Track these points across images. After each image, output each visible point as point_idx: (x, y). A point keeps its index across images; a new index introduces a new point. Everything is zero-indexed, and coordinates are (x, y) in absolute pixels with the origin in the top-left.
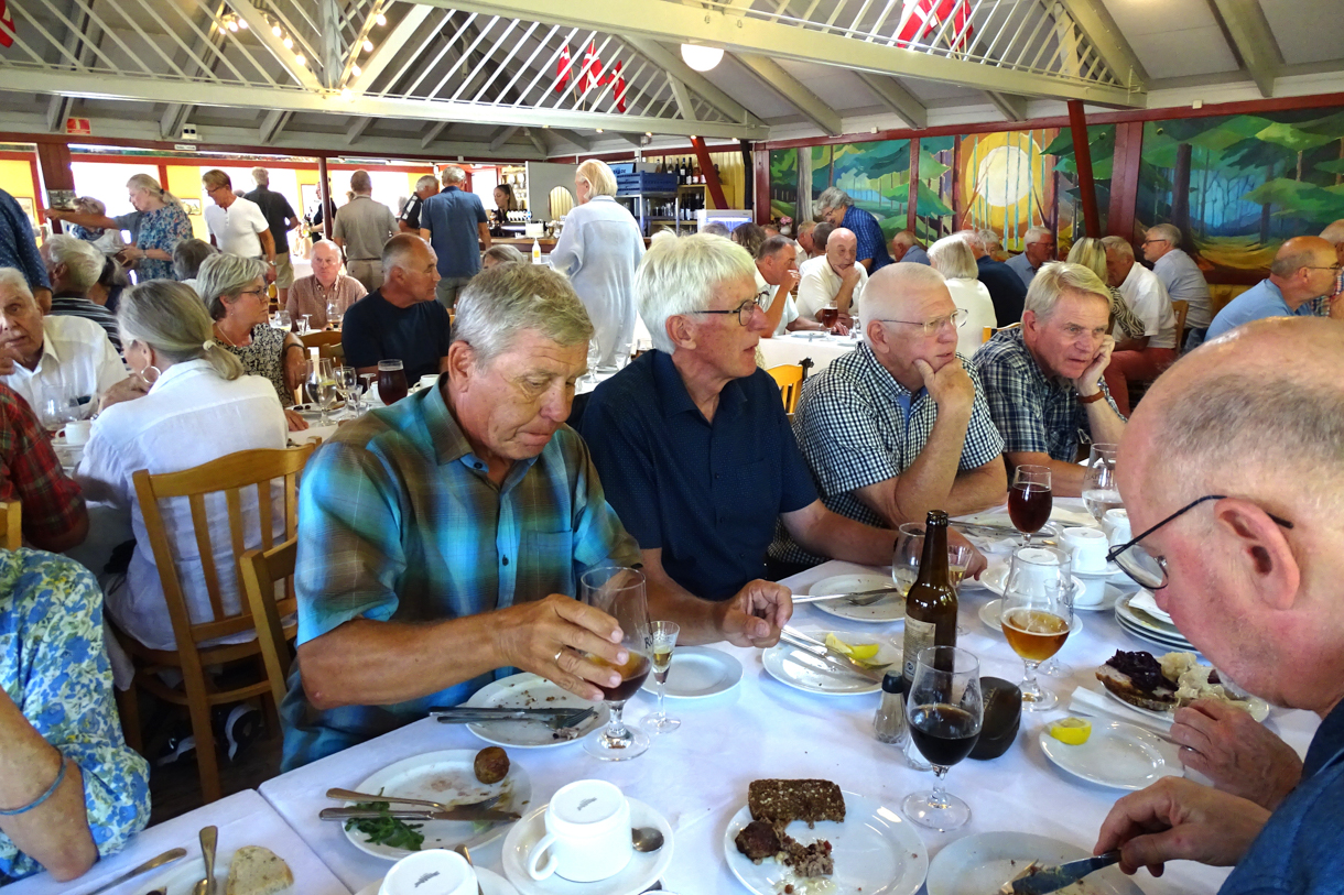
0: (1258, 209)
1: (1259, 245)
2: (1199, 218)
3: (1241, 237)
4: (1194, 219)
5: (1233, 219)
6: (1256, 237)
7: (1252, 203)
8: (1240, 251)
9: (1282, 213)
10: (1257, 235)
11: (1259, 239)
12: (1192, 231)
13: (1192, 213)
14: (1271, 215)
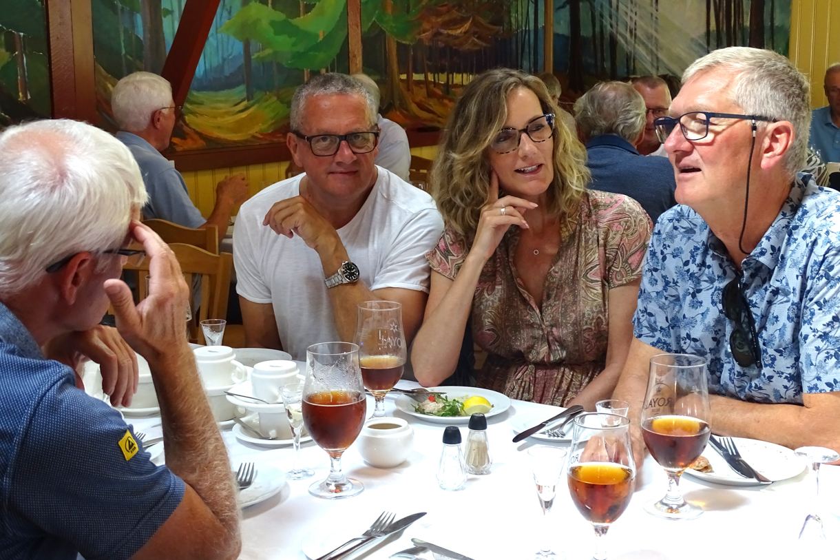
0: (238, 47)
3: (225, 92)
6: (241, 91)
7: (232, 38)
9: (261, 54)
10: (242, 88)
14: (253, 57)
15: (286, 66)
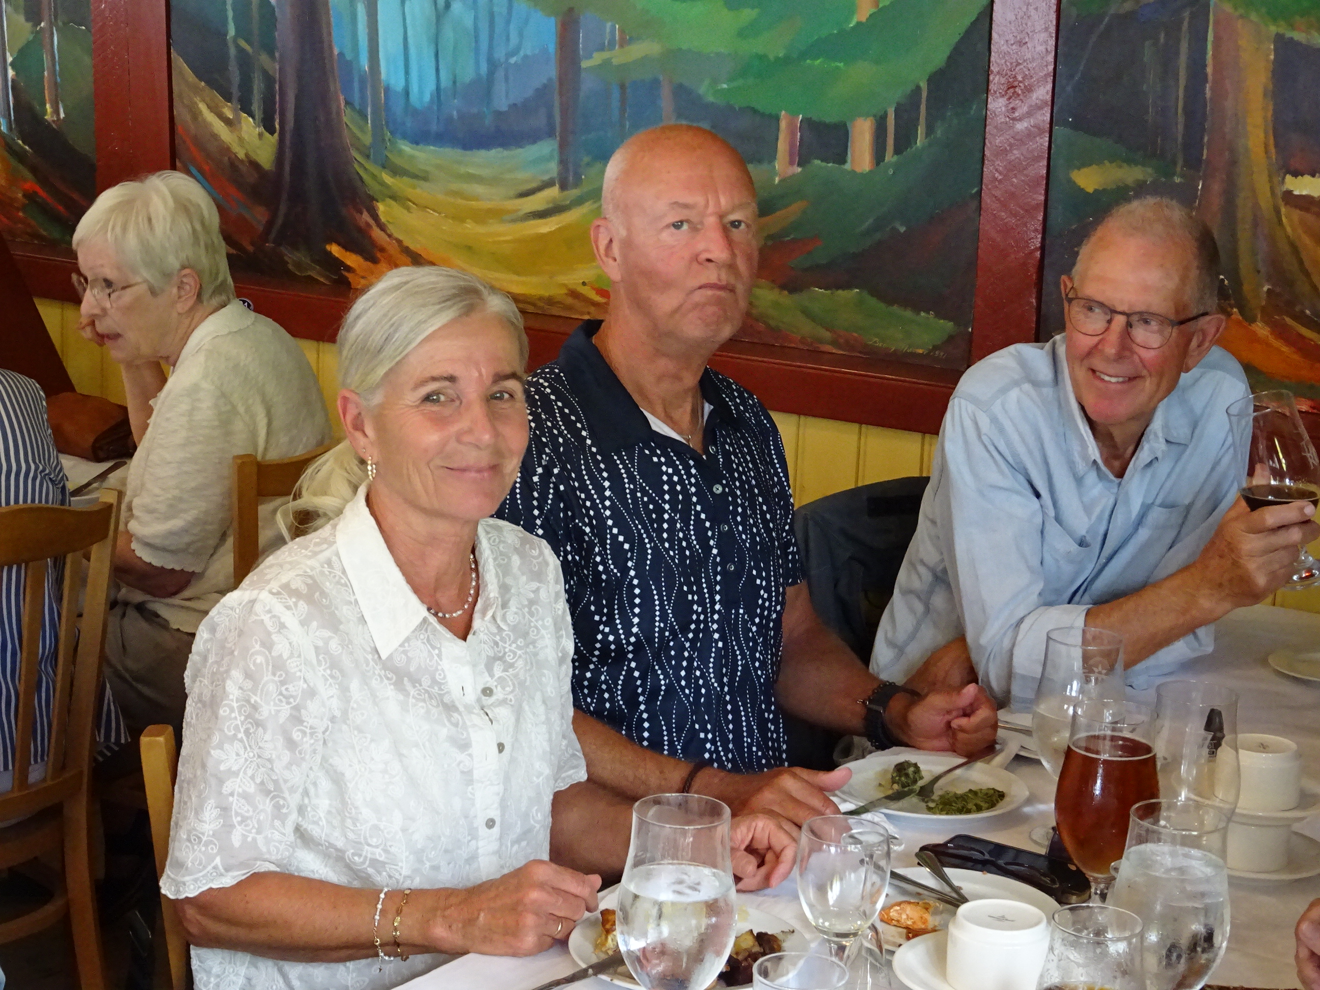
0: (543, 33)
1: (554, 192)
2: (365, 64)
3: (495, 153)
4: (348, 66)
5: (467, 74)
6: (540, 157)
7: (522, 6)
8: (497, 214)
9: (618, 56)
10: (547, 148)
11: (553, 169)
12: (347, 117)
13: (339, 43)
14: (584, 64)
15: (711, 99)
